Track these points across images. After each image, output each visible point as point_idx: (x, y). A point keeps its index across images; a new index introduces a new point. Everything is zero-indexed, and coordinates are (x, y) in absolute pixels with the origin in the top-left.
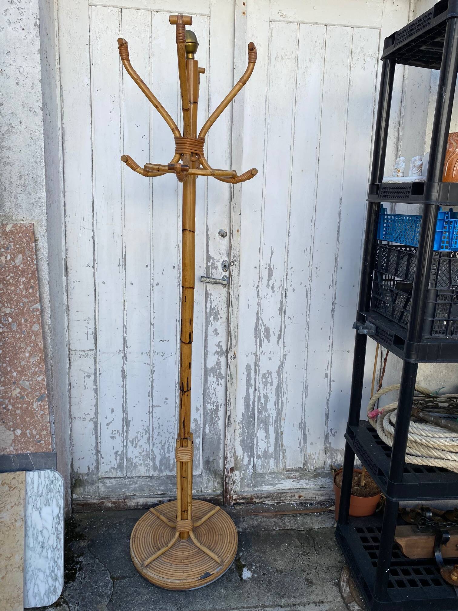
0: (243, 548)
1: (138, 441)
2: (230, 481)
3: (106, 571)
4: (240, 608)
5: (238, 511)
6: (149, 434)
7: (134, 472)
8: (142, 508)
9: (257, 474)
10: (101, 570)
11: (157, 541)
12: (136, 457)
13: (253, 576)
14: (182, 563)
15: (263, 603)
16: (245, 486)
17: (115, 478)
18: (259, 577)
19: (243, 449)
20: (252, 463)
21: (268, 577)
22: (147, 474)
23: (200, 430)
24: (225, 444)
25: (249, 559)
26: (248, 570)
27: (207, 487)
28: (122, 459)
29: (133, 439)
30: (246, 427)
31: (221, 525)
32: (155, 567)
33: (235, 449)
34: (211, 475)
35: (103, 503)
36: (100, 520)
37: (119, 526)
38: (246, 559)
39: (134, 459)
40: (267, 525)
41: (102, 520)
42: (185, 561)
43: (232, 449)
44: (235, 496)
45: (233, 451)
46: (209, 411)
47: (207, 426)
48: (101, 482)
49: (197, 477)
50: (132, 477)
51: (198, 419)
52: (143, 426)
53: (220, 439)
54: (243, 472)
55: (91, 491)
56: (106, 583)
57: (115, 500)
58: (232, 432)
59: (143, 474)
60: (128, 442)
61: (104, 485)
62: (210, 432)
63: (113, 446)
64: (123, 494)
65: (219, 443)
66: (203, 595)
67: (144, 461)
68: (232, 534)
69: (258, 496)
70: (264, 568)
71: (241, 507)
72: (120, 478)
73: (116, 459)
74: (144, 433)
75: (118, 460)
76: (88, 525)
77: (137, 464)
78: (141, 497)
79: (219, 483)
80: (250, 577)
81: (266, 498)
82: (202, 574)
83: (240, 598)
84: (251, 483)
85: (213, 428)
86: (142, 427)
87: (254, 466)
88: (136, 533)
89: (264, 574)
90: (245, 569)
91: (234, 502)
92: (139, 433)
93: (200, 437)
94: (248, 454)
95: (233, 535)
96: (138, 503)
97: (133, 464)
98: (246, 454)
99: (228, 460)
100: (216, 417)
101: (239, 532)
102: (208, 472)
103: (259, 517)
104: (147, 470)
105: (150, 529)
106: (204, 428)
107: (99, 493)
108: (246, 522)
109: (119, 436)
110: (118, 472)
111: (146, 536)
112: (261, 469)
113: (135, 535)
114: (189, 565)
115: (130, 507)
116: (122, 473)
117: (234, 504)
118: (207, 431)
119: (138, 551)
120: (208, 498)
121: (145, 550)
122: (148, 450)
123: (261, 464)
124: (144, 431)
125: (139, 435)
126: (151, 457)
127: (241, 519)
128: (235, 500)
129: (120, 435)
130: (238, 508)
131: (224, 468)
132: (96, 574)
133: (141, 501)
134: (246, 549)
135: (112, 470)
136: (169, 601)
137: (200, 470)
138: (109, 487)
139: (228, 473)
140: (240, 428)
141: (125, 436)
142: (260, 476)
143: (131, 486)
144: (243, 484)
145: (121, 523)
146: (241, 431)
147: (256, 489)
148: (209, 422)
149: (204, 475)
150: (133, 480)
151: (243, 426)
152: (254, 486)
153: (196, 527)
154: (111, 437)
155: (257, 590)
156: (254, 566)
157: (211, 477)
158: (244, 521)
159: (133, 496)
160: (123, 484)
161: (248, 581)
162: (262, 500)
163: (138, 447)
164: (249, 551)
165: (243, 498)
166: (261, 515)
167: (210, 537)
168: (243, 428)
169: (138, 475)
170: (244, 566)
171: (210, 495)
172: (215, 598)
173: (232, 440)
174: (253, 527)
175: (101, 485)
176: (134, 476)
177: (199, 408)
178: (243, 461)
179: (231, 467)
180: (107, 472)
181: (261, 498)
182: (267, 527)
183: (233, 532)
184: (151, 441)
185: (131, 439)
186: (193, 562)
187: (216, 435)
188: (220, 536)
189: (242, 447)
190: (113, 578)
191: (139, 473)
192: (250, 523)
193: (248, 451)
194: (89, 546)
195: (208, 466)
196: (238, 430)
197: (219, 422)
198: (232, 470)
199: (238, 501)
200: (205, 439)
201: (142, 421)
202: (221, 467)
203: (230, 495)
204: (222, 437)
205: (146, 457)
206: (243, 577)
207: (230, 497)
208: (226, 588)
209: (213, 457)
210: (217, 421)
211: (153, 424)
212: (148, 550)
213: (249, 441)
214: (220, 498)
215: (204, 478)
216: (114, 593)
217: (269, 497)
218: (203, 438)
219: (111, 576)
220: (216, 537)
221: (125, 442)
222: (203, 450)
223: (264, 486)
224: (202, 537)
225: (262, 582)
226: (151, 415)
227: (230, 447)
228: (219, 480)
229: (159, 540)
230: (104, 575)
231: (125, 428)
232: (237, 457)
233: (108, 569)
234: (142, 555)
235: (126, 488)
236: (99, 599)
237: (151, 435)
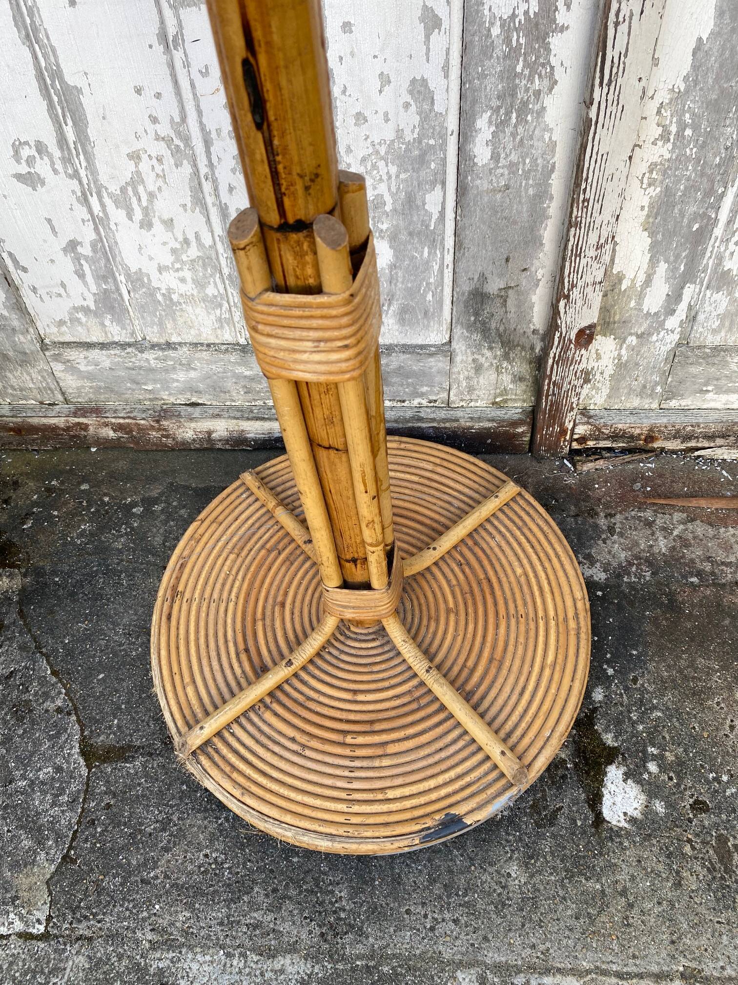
0: (608, 662)
1: (151, 196)
2: (571, 376)
3: (69, 714)
4: (588, 972)
5: (587, 483)
6: (195, 165)
7: (169, 325)
8: (227, 447)
9: (693, 349)
10: (50, 705)
11: (254, 621)
12: (161, 269)
13: (648, 809)
14: (347, 752)
15: (693, 965)
16: (631, 390)
17: (103, 346)
18: (675, 820)
19: (653, 247)
20: (682, 310)
21: (716, 826)
22: (227, 336)
23: (443, 147)
24: (569, 223)
25: (633, 724)
26: (627, 776)
27: (471, 389)
28: (106, 275)
29: (123, 190)
30: (695, 127)
31: (519, 571)
32: (233, 759)
33: (616, 244)
34: (491, 348)
35: (85, 427)
36: (80, 484)
37: (141, 516)
38: (619, 722)
39: (154, 275)
40: (708, 559)
41: (85, 487)
42: (360, 740)
43: (599, 247)
44: (581, 430)
45: (607, 258)
46: (496, 31)
47: (484, 125)
48: (57, 358)
49: (431, 355)
50: (169, 346)
51: (436, 83)
52: (154, 120)
53: (543, 194)
54: (632, 340)
55: (31, 385)
56: (58, 769)
57: (121, 421)
58: (616, 163)
59: (208, 336)
60: (107, 200)
61: (71, 367)
62: (495, 157)
63: (49, 221)
64: (150, 400)
65: (538, 216)
66: (432, 881)
67: (201, 285)
68: (566, 619)
69: (678, 431)
70: (700, 778)
71: (601, 464)
72: (123, 346)
73: (81, 276)
74: (169, 161)
75: (89, 278)
76: (35, 504)
77: (175, 297)
78: (218, 416)
79: (521, 379)
80: (637, 814)
81: (711, 437)
82: (429, 823)
83: (592, 919)
84: (657, 384)
85: (514, 135)
86: (150, 128)
87: (692, 318)
88: (178, 579)
89: (699, 806)
90: (614, 773)
91: (575, 445)
92: (144, 157)
93: (444, 183)
94: (673, 270)
95: (572, 624)
96: (209, 433)
97: (160, 297)
98: (662, 268)
99: (575, 294)
100: (533, 67)
101: (591, 585)
102: (477, 337)
103: (677, 516)
104: (219, 320)
105: (234, 561)
106: (465, 135)
107: (63, 394)
108: (621, 535)
109: (55, 171)
110: (107, 323)
111: (216, 596)
112: (715, 332)
113: (175, 588)
114: (377, 763)
115: (184, 443)
116: (123, 328)
117: (573, 453)
118: (481, 153)
119: (175, 669)
120: (472, 428)
121: (205, 662)
122: (207, 241)
123: (721, 310)
124: (161, 148)
125: (145, 166)
126: (226, 271)
127: (602, 522)
128: (582, 440)
129: (59, 166)
130: (588, 467)
131: (553, 325)
132: (33, 722)
133: (221, 428)
134: (621, 673)
135: (80, 315)
136: (292, 892)
137: (445, 326)
138: (90, 377)
139: (565, 349)
140: (665, 137)
141: (83, 173)
142: (706, 357)
143: (175, 376)
144: (624, 384)
145: (148, 502)
146: (664, 151)
147: (673, 403)
148: (495, 103)
149: (459, 346)
150: (171, 353)
151: (682, 127)
152: (670, 394)
153: (414, 577)
154: (19, 177)
155: (667, 890)
156: (654, 758)
157: (487, 356)
158: (611, 530)
159: (190, 409)
160: (140, 368)
161: (628, 834)
162: (693, 444)
163: (156, 221)
164: (635, 680)
165: (615, 436)
166: (683, 510)
167: (471, 627)
168: (680, 135)
169: (190, 337)
170: (611, 755)
171: (479, 419)
172: (480, 905)
173: (611, 204)
174: (650, 563)
175: (58, 367)
176: (175, 339)
177: (441, 11)
178: (641, 296)
179: (585, 324)
180: (61, 323)
181: (688, 437)
182: (708, 567)
183: (571, 613)
184: (210, 200)
185: (114, 188)
186: (391, 749)
187: (527, 174)
188: (513, 622)
189: (652, 235)
190: (87, 752)
191: (193, 332)
192: (637, 544)
193: (677, 257)
194: (25, 596)
195: (476, 314)
196: (647, 145)
197: (547, 101)
198: (585, 337)
199: (591, 444)
200: (472, 193)
201: (139, 91)
202: (538, 318)
203: (562, 425)
204: (557, 184)
205: (204, 266)
206: (607, 813)
207: (563, 432)
208: (529, 857)
209: (501, 276)
210: (538, 93)
211: (200, 113)
212: (215, 664)
213: (692, 209)
214: (520, 430)
215: (458, 359)
216: (87, 821)
217: (724, 436)
218: (461, 190)
219: (83, 741)
220: (497, 626)
221: (94, 201)
222: (458, 245)
223: (710, 396)
224: (437, 621)
225: (687, 849)
226: (178, 55)
227: (593, 238)
228: (522, 367)
229: (264, 619)
230: (58, 735)
231: (70, 135)
232: (620, 278)
233: (76, 709)
234: (190, 690)
235: (155, 381)
236: (27, 843)
237: (204, 170)
